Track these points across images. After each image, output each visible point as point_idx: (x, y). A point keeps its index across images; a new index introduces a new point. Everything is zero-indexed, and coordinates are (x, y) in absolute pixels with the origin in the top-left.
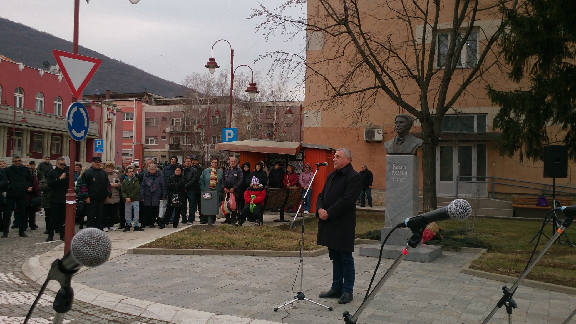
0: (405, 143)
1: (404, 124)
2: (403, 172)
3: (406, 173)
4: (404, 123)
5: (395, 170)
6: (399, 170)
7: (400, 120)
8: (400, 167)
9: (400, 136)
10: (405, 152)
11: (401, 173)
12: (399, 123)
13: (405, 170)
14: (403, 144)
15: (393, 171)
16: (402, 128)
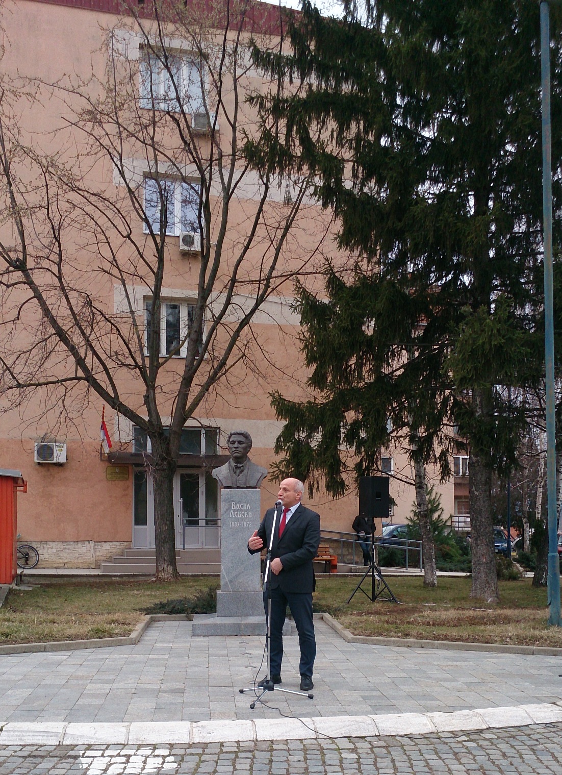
0: (245, 471)
1: (244, 445)
2: (246, 513)
3: (250, 514)
4: (244, 443)
5: (234, 511)
6: (240, 510)
7: (239, 439)
8: (242, 506)
9: (237, 462)
10: (248, 485)
11: (244, 514)
12: (236, 443)
13: (248, 510)
14: (243, 473)
15: (232, 511)
16: (242, 450)
